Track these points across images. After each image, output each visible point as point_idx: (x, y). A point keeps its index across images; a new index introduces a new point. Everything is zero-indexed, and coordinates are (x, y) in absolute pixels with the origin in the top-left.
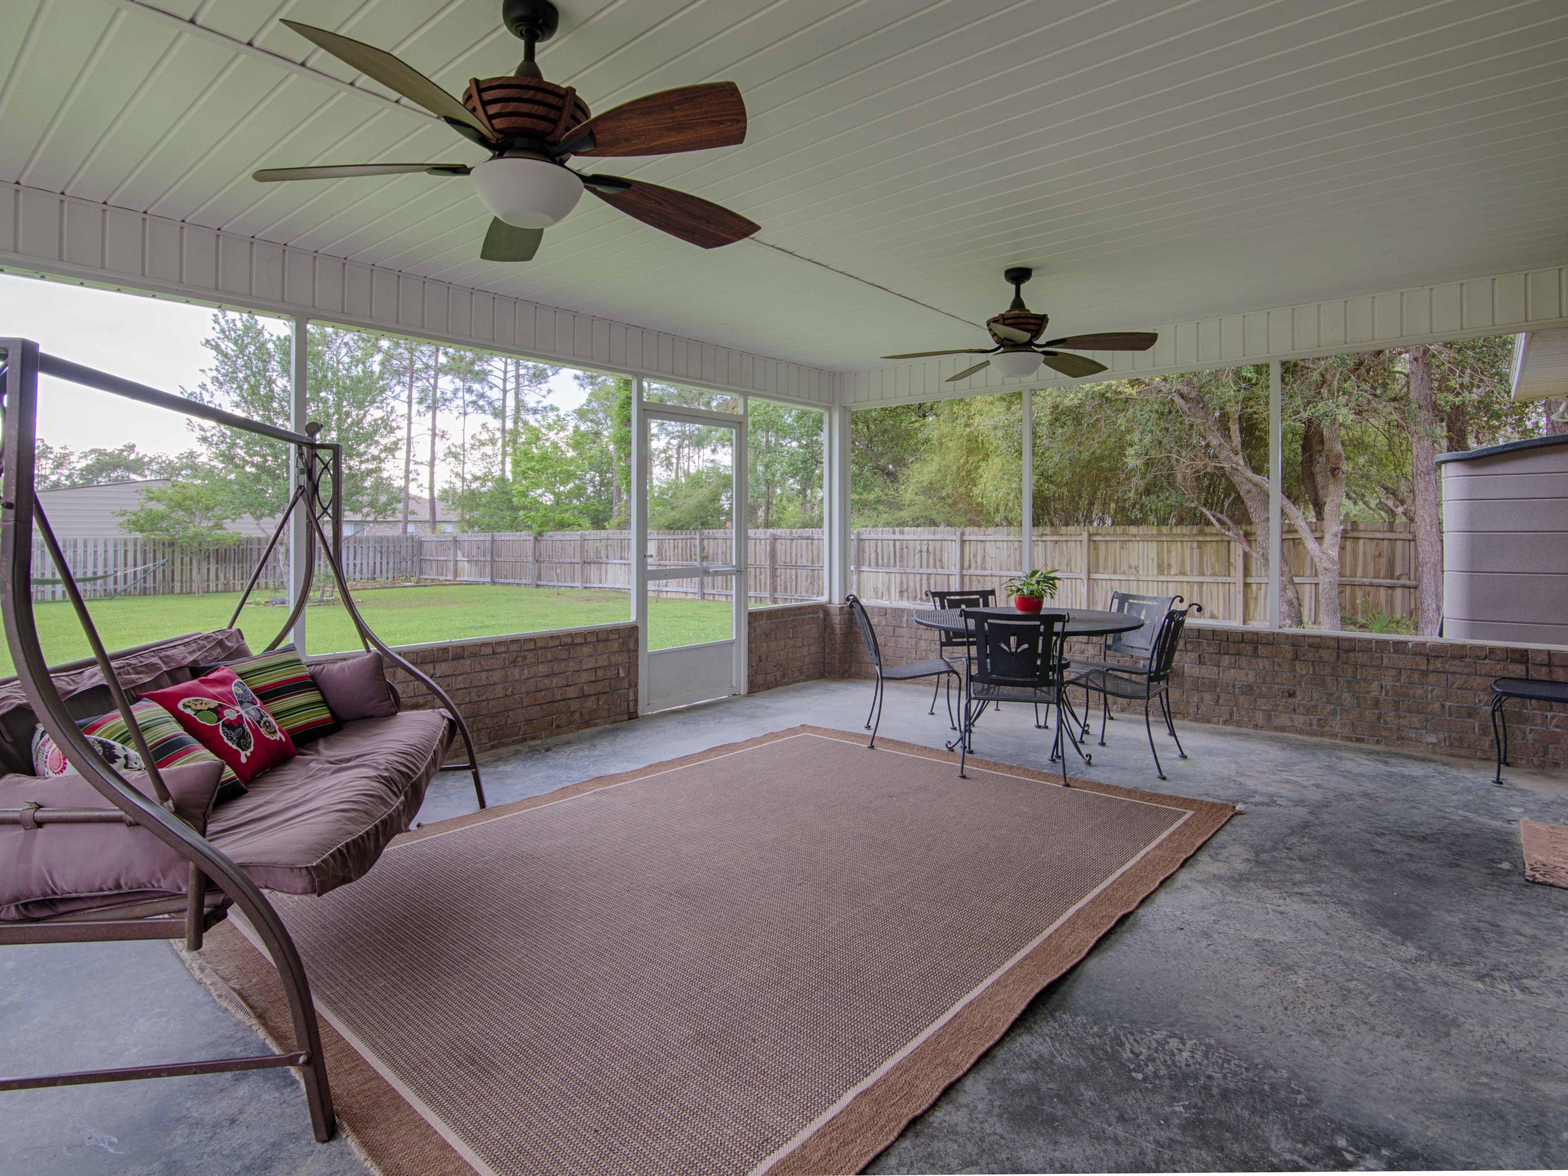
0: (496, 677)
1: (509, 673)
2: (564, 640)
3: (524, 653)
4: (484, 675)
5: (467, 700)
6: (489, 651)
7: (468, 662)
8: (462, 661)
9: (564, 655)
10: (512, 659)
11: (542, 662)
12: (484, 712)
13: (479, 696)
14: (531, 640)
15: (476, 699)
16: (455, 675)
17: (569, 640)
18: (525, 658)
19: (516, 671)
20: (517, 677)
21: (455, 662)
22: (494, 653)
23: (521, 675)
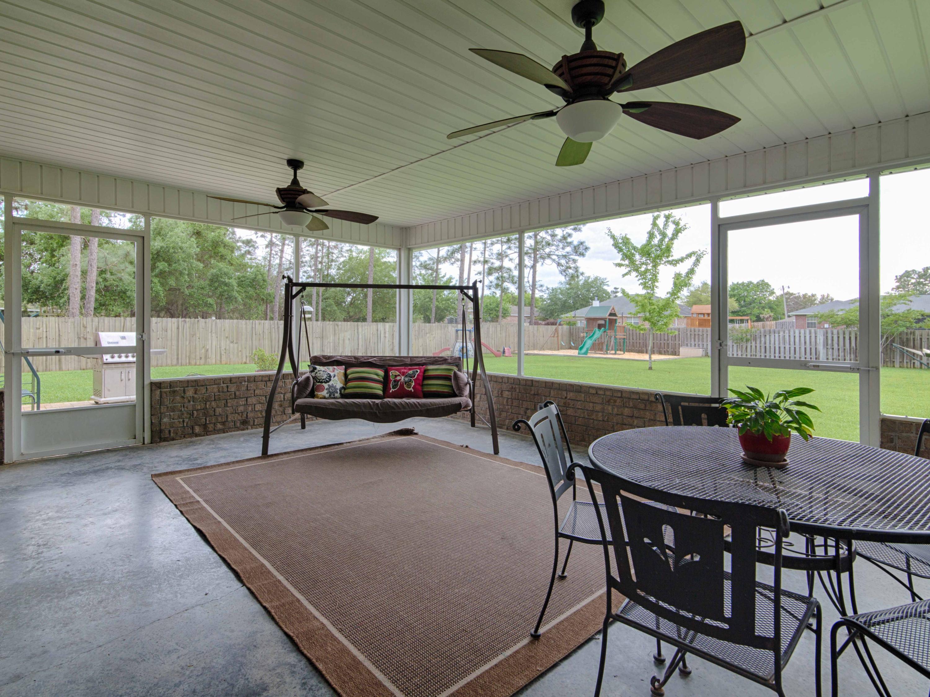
0: (598, 407)
1: (606, 408)
2: (642, 396)
3: (614, 398)
4: (591, 404)
5: (582, 416)
6: (594, 392)
7: (583, 395)
8: (580, 394)
9: (642, 406)
10: (607, 400)
11: (627, 407)
12: (591, 426)
13: (588, 416)
14: (621, 391)
15: (587, 417)
16: (577, 400)
17: (646, 397)
18: (615, 401)
19: (610, 408)
20: (610, 411)
21: (577, 394)
22: (597, 393)
23: (613, 411)
